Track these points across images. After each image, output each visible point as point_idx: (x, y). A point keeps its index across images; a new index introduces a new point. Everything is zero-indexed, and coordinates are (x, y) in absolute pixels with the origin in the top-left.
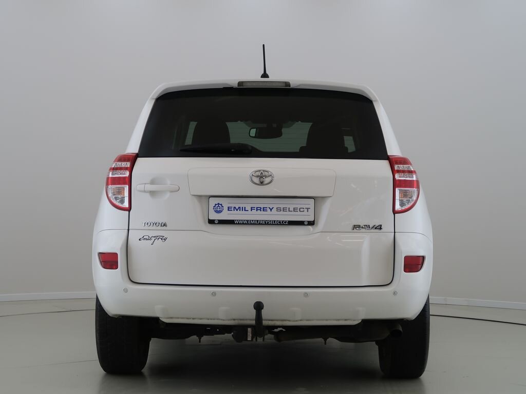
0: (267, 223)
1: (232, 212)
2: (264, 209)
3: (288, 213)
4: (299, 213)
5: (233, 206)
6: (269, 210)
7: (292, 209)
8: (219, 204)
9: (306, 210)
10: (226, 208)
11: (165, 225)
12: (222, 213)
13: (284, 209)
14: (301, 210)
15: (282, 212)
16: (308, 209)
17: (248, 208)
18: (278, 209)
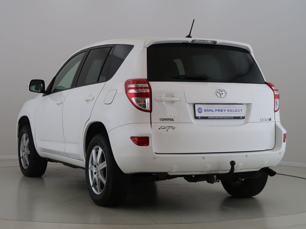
0: (224, 118)
1: (207, 112)
2: (222, 111)
3: (233, 112)
4: (238, 112)
5: (207, 109)
6: (223, 111)
7: (234, 110)
8: (200, 108)
9: (240, 111)
10: (203, 110)
11: (173, 120)
12: (202, 113)
13: (231, 111)
14: (239, 111)
15: (230, 112)
16: (241, 110)
17: (214, 110)
18: (228, 111)
